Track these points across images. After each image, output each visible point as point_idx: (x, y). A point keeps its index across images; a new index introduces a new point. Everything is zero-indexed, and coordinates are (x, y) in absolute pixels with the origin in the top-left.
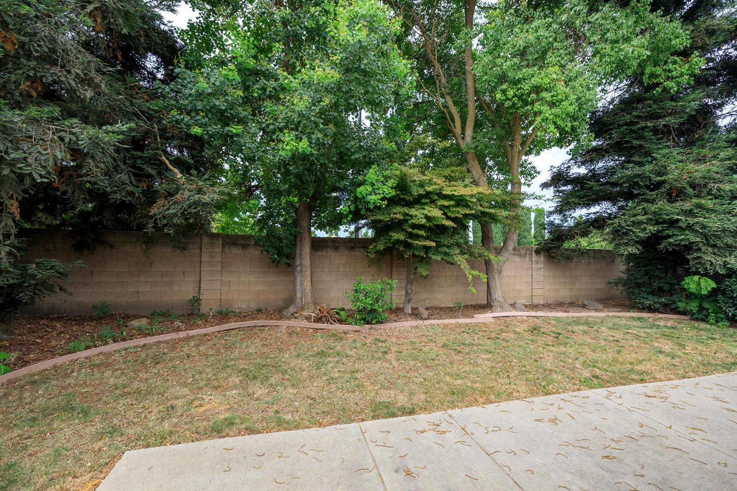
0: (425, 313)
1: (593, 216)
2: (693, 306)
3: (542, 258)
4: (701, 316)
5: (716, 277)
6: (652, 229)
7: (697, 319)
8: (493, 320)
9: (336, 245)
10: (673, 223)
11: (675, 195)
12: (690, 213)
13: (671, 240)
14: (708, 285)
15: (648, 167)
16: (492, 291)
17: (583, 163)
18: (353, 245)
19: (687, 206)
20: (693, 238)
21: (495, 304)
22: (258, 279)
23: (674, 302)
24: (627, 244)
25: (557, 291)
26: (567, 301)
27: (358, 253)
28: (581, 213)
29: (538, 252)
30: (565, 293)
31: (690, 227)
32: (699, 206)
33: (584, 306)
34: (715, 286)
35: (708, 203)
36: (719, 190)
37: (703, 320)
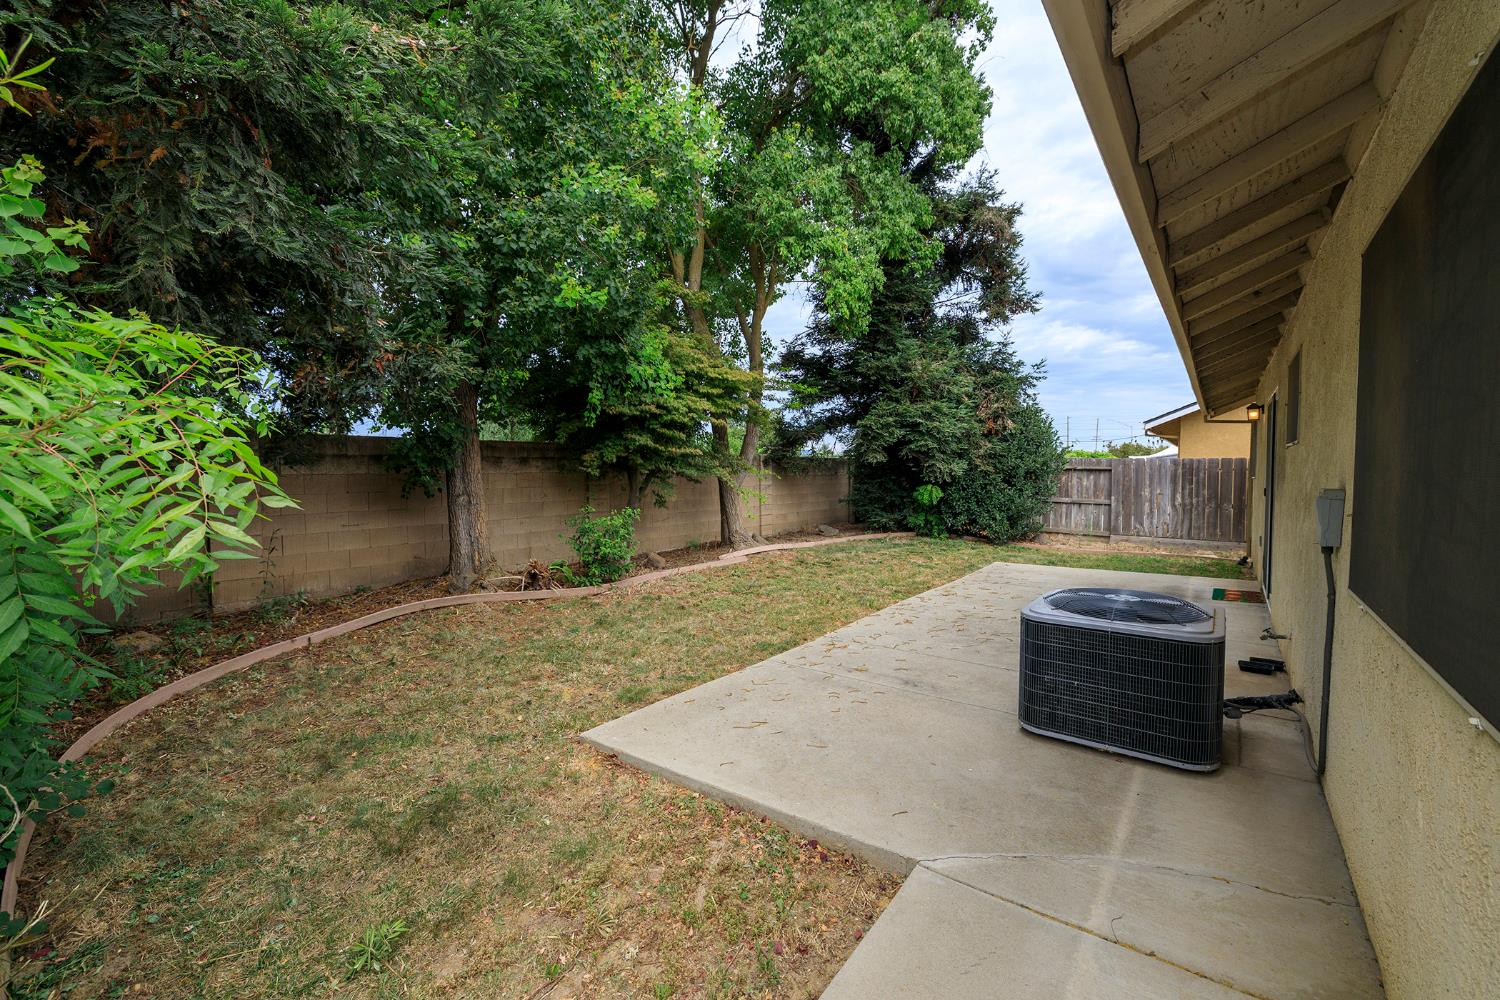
0: (662, 561)
1: (828, 414)
2: (920, 520)
3: (769, 472)
4: (925, 532)
5: (944, 486)
6: (899, 433)
7: (922, 535)
8: (746, 559)
9: (497, 455)
10: (914, 427)
11: (916, 395)
12: (928, 416)
13: (912, 446)
14: (938, 494)
15: (894, 359)
16: (732, 520)
17: (819, 342)
18: (525, 455)
19: (927, 408)
20: (932, 444)
21: (736, 538)
22: (347, 529)
23: (905, 518)
24: (875, 451)
25: (785, 516)
26: (796, 529)
27: (534, 470)
28: (818, 408)
29: (766, 463)
30: (793, 520)
31: (929, 432)
32: (936, 409)
33: (820, 534)
34: (941, 495)
35: (944, 406)
36: (949, 392)
37: (927, 535)
